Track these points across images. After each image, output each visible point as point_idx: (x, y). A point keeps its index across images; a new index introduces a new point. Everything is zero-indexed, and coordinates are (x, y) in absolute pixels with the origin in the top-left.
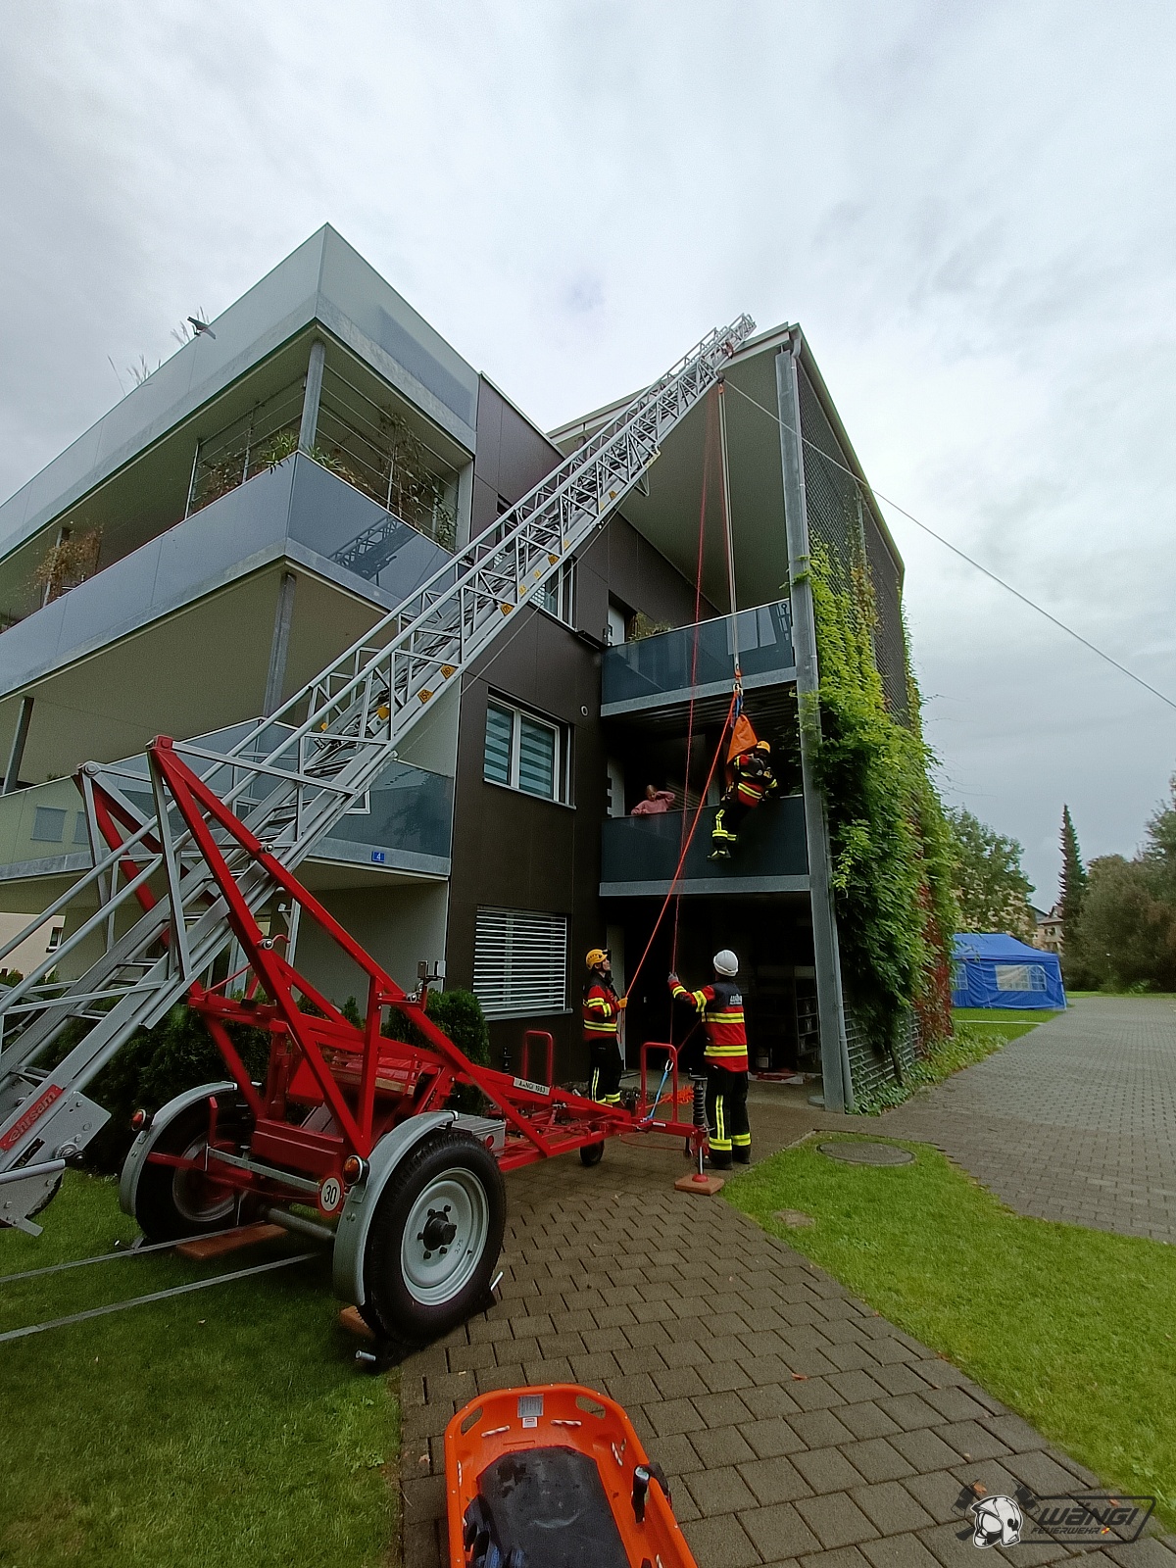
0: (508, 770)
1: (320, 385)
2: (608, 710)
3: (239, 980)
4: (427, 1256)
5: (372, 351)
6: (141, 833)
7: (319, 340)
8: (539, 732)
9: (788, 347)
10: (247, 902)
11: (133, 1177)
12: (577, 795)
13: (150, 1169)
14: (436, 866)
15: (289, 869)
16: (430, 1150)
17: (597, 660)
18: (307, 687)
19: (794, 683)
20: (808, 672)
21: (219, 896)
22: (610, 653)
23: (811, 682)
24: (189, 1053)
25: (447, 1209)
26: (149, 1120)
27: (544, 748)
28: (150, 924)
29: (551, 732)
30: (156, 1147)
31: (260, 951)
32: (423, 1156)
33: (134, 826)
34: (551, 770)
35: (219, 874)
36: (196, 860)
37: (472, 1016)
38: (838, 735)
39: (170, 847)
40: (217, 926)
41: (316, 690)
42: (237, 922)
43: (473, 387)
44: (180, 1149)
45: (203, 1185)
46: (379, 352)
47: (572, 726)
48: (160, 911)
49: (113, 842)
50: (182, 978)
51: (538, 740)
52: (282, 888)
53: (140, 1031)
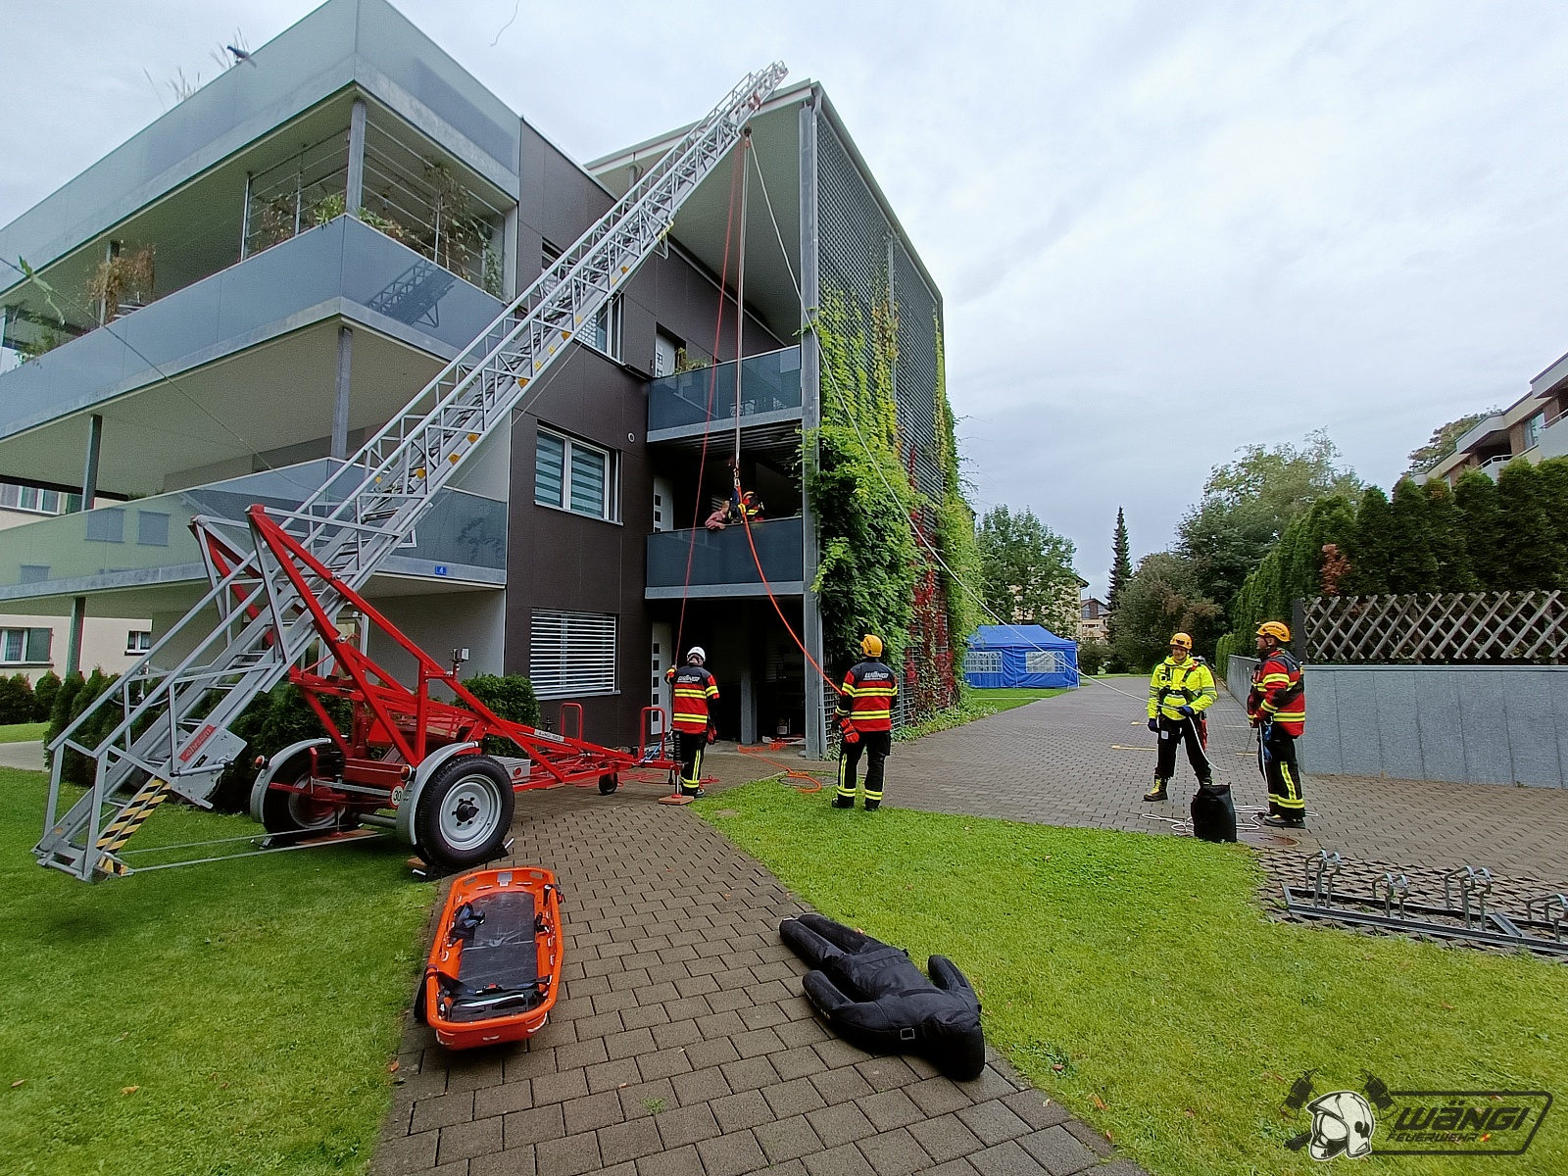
0: (561, 493)
1: (363, 142)
2: (654, 437)
3: (327, 666)
4: (459, 824)
5: (412, 107)
6: (243, 565)
7: (358, 99)
8: (588, 456)
9: (811, 102)
10: (326, 614)
11: (259, 799)
12: (624, 515)
13: (270, 794)
14: (494, 577)
15: (354, 590)
16: (458, 763)
17: (645, 389)
18: (362, 450)
19: (800, 421)
20: (811, 412)
21: (305, 609)
22: (655, 383)
23: (813, 420)
24: (291, 723)
25: (472, 799)
26: (267, 763)
27: (596, 472)
28: (257, 628)
29: (602, 457)
30: (273, 779)
31: (337, 645)
32: (453, 766)
33: (238, 560)
34: (602, 491)
35: (301, 591)
36: (286, 583)
37: (526, 695)
38: (831, 467)
39: (269, 577)
40: (305, 629)
41: (369, 453)
42: (320, 626)
43: (515, 132)
44: (292, 782)
45: (311, 806)
46: (419, 107)
47: (620, 451)
48: (265, 617)
49: (224, 572)
50: (285, 662)
51: (590, 464)
52: (349, 603)
53: (260, 693)
